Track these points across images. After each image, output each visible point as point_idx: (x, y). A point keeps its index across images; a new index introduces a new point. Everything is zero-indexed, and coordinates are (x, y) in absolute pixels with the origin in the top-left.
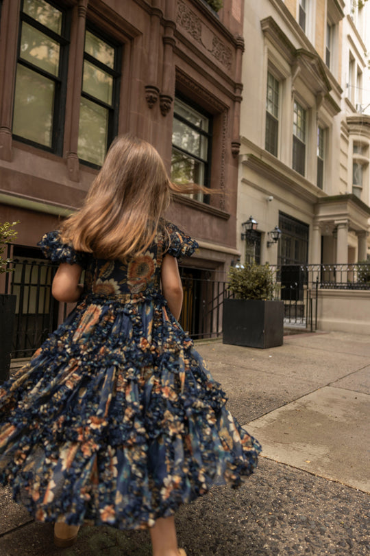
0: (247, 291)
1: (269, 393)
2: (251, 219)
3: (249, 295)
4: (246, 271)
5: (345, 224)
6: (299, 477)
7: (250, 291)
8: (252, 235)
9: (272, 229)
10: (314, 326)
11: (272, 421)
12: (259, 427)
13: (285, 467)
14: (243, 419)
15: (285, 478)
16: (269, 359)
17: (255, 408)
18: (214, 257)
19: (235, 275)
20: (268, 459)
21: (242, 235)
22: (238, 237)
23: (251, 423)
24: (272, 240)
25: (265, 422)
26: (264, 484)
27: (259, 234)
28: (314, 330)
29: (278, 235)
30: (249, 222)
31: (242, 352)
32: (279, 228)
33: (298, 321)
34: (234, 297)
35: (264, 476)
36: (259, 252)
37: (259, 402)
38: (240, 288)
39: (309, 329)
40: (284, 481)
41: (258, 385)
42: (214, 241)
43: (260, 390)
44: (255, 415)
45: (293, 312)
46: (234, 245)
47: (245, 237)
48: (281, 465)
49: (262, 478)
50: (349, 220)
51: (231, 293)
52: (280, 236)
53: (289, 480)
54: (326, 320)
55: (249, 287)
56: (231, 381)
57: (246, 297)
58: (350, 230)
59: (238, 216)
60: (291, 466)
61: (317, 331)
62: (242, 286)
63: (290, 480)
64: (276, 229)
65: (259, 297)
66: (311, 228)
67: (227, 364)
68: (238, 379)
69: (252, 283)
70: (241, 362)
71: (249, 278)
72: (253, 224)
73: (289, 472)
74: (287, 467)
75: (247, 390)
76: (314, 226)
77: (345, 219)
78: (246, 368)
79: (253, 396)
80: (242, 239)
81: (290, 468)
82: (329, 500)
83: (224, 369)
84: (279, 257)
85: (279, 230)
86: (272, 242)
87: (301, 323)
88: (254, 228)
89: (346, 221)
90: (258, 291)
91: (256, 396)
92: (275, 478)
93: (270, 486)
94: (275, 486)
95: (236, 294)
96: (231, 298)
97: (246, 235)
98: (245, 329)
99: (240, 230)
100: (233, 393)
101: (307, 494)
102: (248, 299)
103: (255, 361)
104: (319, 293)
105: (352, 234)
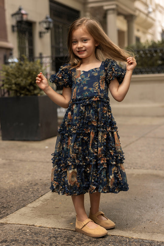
0: (21, 88)
1: (45, 179)
2: (20, 9)
3: (23, 92)
4: (19, 69)
5: (113, 9)
6: (64, 234)
7: (24, 88)
8: (23, 26)
9: (43, 18)
11: (46, 200)
12: (35, 206)
13: (54, 230)
14: (23, 203)
15: (54, 237)
16: (45, 150)
17: (32, 193)
19: (8, 74)
20: (42, 227)
21: (13, 27)
22: (9, 29)
23: (29, 205)
24: (44, 30)
25: (40, 202)
26: (39, 243)
27: (30, 25)
29: (49, 25)
30: (19, 13)
31: (20, 147)
32: (51, 17)
34: (9, 94)
35: (39, 238)
36: (31, 43)
37: (36, 187)
38: (14, 86)
40: (53, 239)
41: (35, 174)
43: (37, 178)
44: (32, 198)
46: (5, 39)
47: (16, 29)
48: (51, 229)
49: (37, 240)
50: (117, 6)
51: (6, 90)
52: (51, 25)
53: (56, 238)
55: (23, 84)
56: (12, 174)
57: (21, 94)
58: (119, 14)
59: (7, 6)
60: (59, 229)
62: (15, 84)
63: (58, 237)
64: (47, 18)
65: (33, 93)
66: (82, 13)
67: (7, 160)
68: (17, 171)
69: (24, 80)
70: (20, 156)
71: (21, 75)
72: (23, 14)
73: (57, 233)
74: (56, 230)
75: (26, 179)
76: (85, 11)
77: (112, 5)
78: (25, 161)
79: (31, 184)
80: (13, 31)
81: (58, 230)
82: (83, 244)
83: (4, 164)
84: (52, 47)
85: (50, 20)
86: (44, 33)
88: (25, 18)
89: (114, 7)
90: (32, 88)
91: (34, 183)
92: (47, 238)
93: (43, 244)
94: (47, 243)
95: (11, 92)
96: (6, 95)
97: (17, 26)
98: (22, 124)
99: (10, 22)
100: (13, 184)
101: (69, 243)
102: (22, 96)
103: (33, 153)
105: (121, 18)
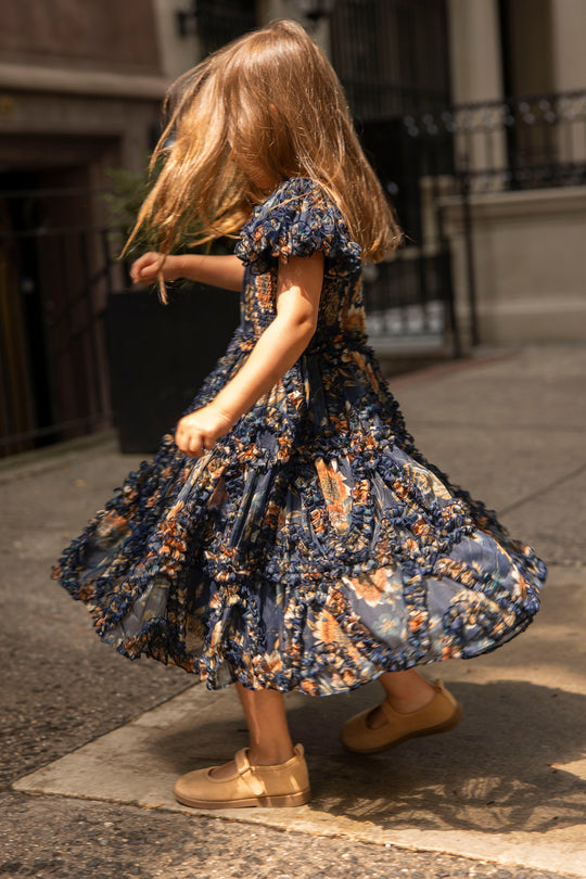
6: (237, 842)
10: (465, 337)
12: (164, 724)
14: (123, 709)
15: (197, 853)
18: (79, 120)
20: (162, 811)
21: (181, 17)
22: (166, 26)
23: (145, 719)
25: (189, 706)
28: (466, 348)
33: (415, 324)
35: (138, 859)
39: (449, 350)
40: (189, 863)
42: (69, 58)
44: (165, 689)
45: (410, 283)
47: (191, 24)
48: (196, 820)
53: (203, 857)
54: (508, 308)
60: (225, 820)
61: (481, 352)
63: (210, 854)
73: (213, 836)
80: (182, 32)
87: (426, 328)
104: (475, 213)
